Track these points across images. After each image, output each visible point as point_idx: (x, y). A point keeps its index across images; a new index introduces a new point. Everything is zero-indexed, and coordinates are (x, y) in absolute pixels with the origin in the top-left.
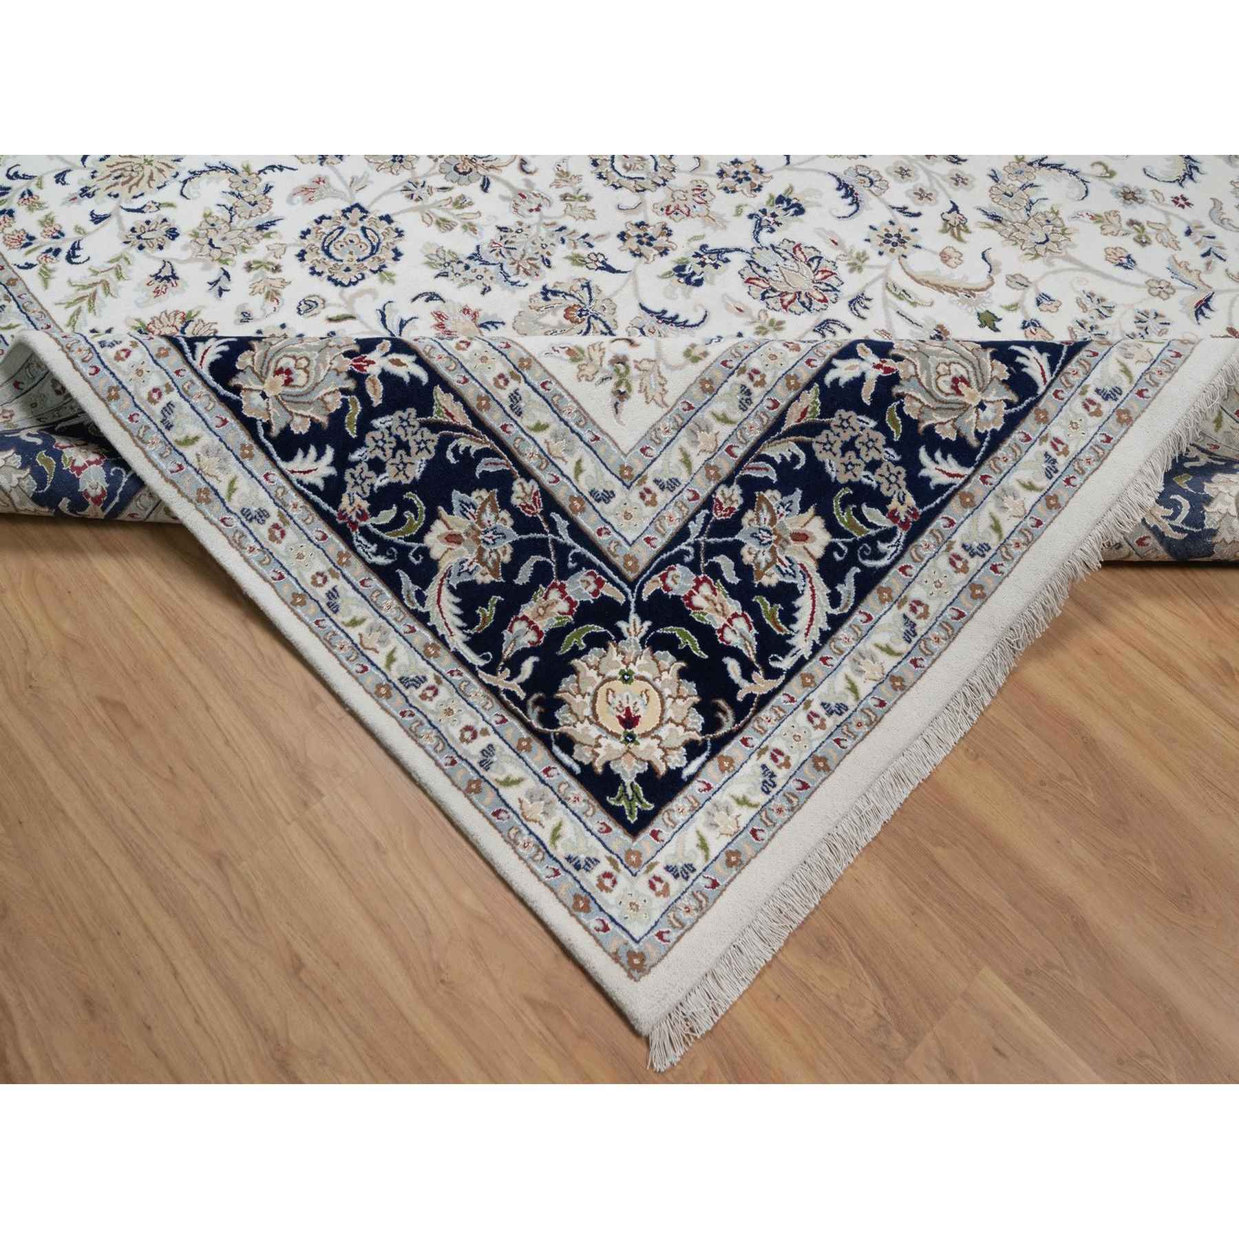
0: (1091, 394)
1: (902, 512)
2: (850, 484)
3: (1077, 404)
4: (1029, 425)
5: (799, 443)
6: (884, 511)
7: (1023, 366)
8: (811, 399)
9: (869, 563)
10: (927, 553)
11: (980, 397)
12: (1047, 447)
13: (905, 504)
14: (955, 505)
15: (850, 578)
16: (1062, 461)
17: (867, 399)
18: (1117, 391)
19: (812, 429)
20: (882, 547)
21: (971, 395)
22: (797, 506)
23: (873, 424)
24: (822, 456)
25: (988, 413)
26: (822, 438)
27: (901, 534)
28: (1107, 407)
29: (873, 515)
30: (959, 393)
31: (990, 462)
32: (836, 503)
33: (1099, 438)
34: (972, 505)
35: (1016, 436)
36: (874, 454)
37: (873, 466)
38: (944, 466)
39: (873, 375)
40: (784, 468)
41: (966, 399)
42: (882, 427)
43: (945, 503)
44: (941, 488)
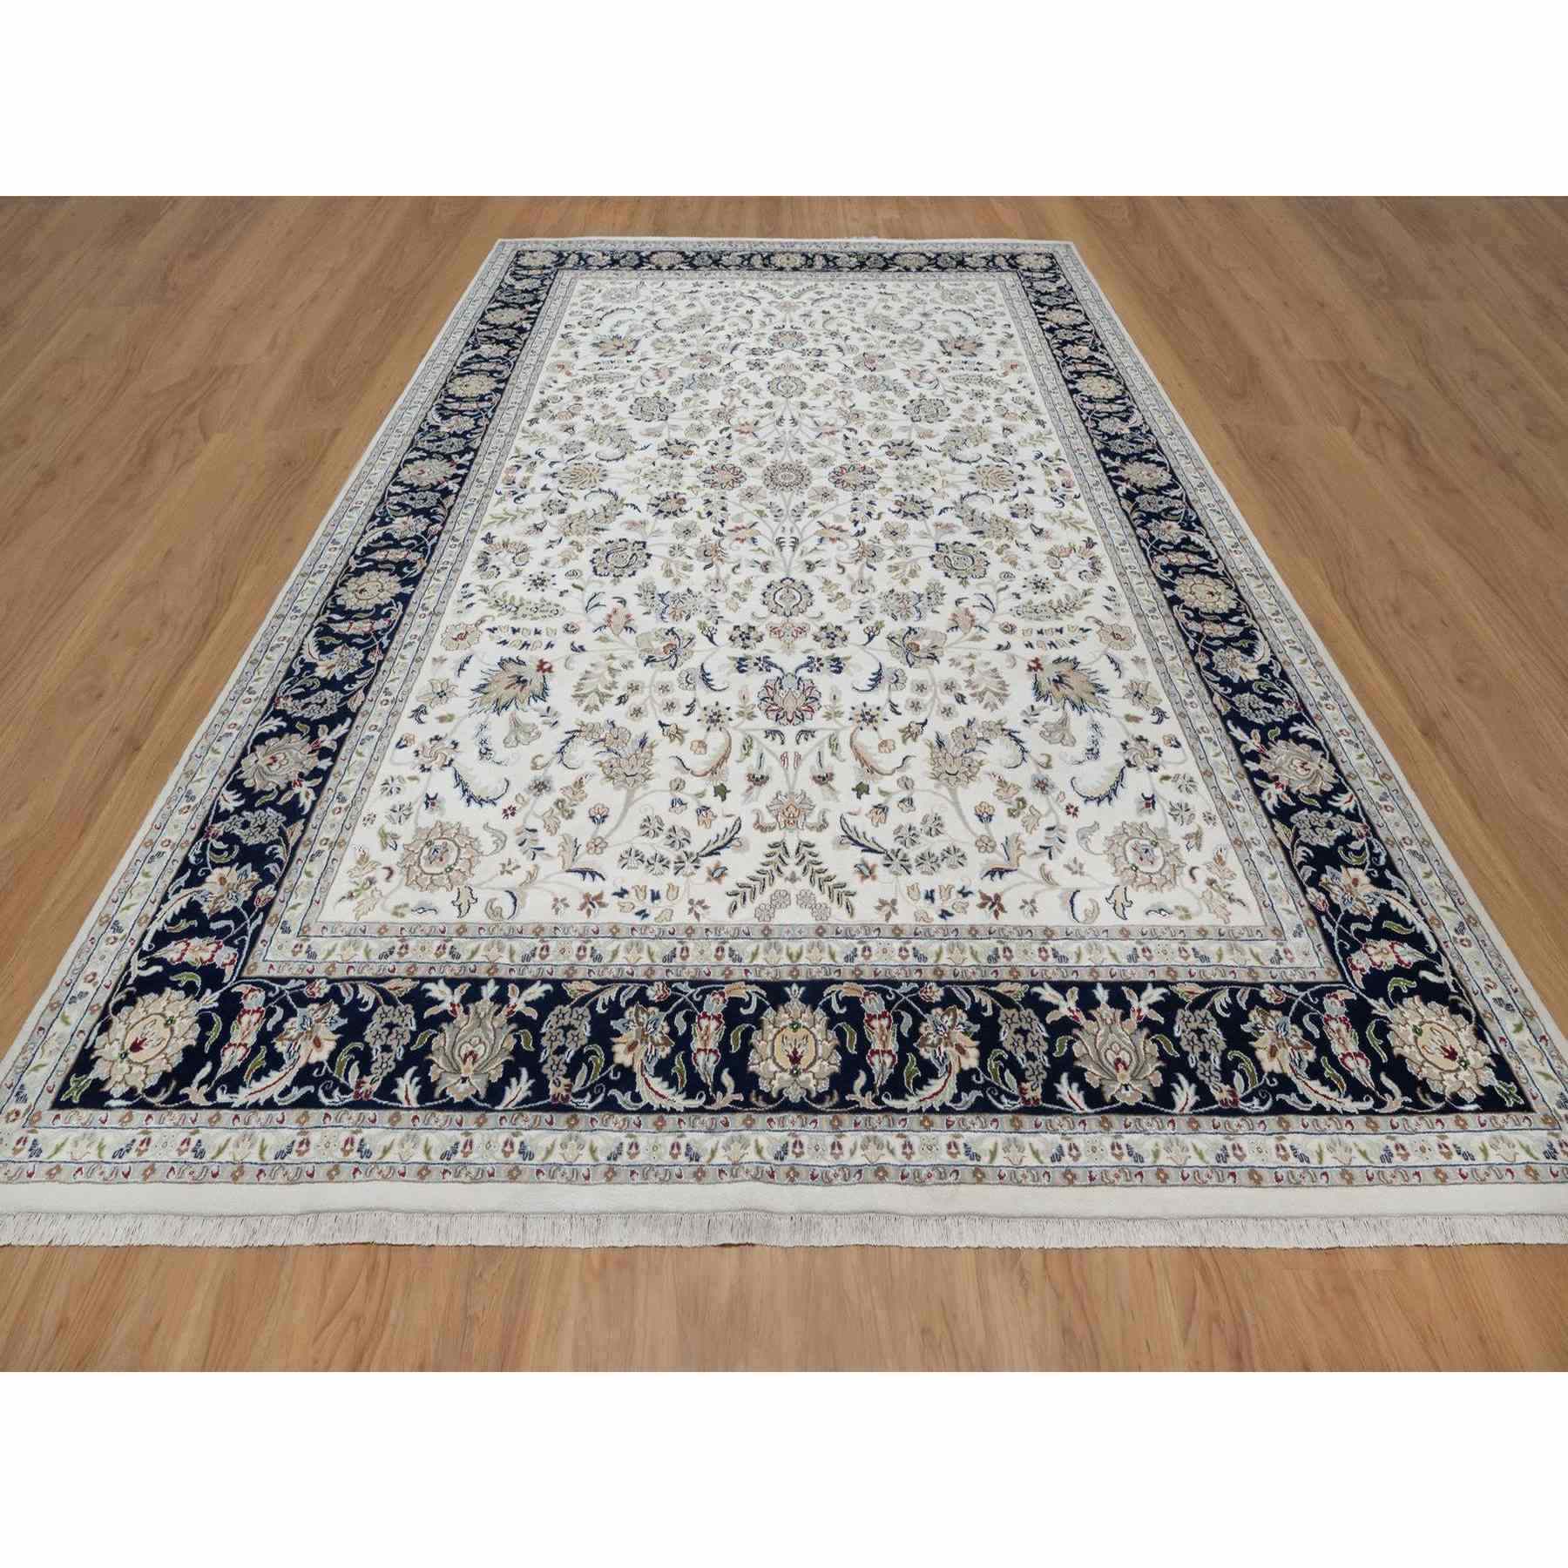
0: (517, 1141)
1: (367, 1086)
2: (367, 1044)
3: (503, 1136)
4: (470, 1118)
5: (376, 999)
6: (360, 1076)
7: (509, 1085)
8: (408, 985)
9: (321, 1093)
10: (345, 1122)
11: (470, 1074)
12: (462, 1140)
13: (371, 1085)
14: (388, 1113)
15: (304, 1090)
16: (459, 1157)
17: (426, 1015)
18: (531, 1156)
19: (389, 999)
20: (336, 1093)
21: (467, 1069)
22: (335, 1027)
23: (414, 1028)
24: (376, 1018)
25: (462, 1087)
26: (387, 1008)
27: (350, 1098)
28: (515, 1157)
29: (354, 1072)
30: (464, 1061)
31: (429, 1113)
32: (350, 1047)
33: (489, 1168)
34: (393, 1124)
35: (457, 1115)
36: (394, 1044)
37: (386, 1048)
38: (411, 1088)
39: (446, 1006)
40: (357, 1002)
41: (463, 1068)
42: (414, 1035)
43: (386, 1107)
44: (394, 1098)
